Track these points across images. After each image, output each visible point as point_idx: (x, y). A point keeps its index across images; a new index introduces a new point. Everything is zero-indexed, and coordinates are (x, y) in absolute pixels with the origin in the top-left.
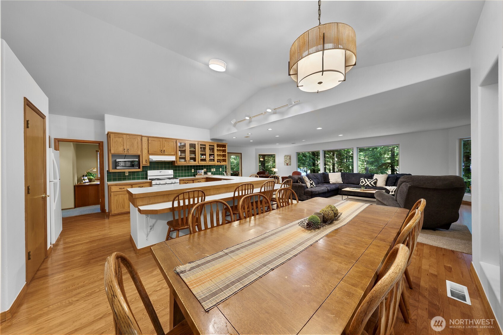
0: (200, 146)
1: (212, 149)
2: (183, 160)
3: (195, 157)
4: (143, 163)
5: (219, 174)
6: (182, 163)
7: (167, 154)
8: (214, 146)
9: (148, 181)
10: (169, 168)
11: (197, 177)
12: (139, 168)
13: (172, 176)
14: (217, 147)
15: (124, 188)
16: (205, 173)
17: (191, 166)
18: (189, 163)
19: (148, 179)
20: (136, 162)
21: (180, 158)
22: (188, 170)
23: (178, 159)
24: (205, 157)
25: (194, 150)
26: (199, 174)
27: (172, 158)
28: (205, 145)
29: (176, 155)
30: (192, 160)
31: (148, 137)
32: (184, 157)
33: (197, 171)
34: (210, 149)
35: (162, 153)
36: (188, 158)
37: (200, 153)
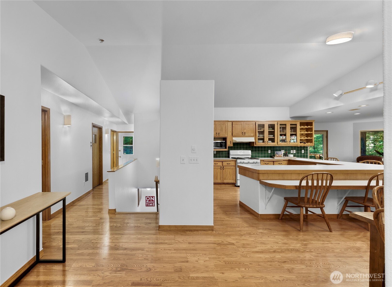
0: (279, 126)
1: (293, 128)
2: (262, 141)
3: (273, 137)
4: (229, 144)
5: (301, 157)
6: (260, 144)
7: (247, 135)
8: (296, 125)
9: (231, 159)
10: (246, 149)
11: (276, 158)
12: (226, 148)
13: (250, 157)
14: (300, 126)
15: (217, 164)
16: (285, 155)
17: (268, 147)
18: (267, 144)
19: (231, 158)
20: (224, 143)
21: (259, 139)
22: (265, 150)
23: (257, 139)
24: (284, 137)
25: (273, 130)
26: (277, 155)
27: (252, 140)
28: (286, 125)
29: (255, 136)
30: (271, 141)
31: (232, 122)
32: (263, 138)
33: (276, 152)
34: (291, 128)
35: (243, 134)
36: (266, 139)
37: (279, 133)
